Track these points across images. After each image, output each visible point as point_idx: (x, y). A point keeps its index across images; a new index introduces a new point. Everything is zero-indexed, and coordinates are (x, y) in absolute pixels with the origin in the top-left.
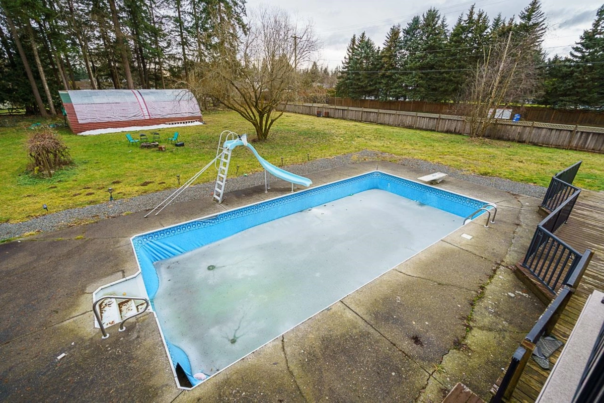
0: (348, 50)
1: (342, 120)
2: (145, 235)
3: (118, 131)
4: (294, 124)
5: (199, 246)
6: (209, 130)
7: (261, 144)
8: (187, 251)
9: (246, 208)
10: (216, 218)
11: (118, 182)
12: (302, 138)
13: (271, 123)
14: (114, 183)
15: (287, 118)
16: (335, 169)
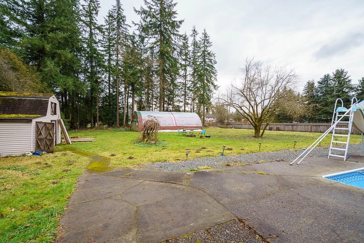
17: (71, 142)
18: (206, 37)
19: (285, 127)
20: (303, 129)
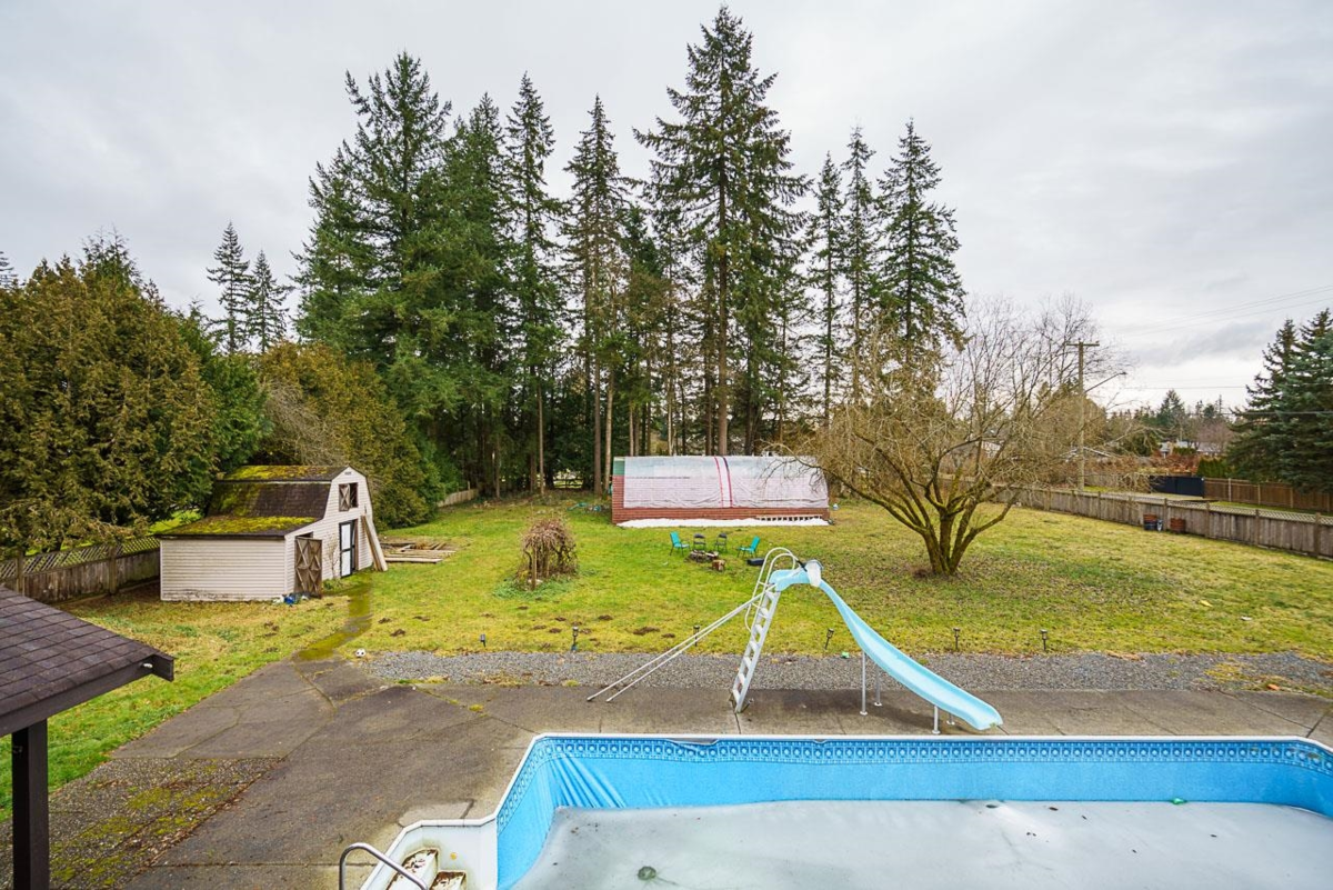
0: (1268, 359)
1: (1235, 547)
2: (563, 739)
3: (672, 525)
4: (1057, 544)
5: (657, 804)
6: (832, 538)
7: (935, 584)
8: (629, 806)
9: (790, 742)
10: (711, 746)
11: (606, 618)
12: (1064, 582)
13: (971, 536)
14: (602, 618)
15: (1044, 525)
16: (1122, 694)
17: (387, 562)
18: (915, 151)
19: (1207, 522)
20: (1282, 539)
